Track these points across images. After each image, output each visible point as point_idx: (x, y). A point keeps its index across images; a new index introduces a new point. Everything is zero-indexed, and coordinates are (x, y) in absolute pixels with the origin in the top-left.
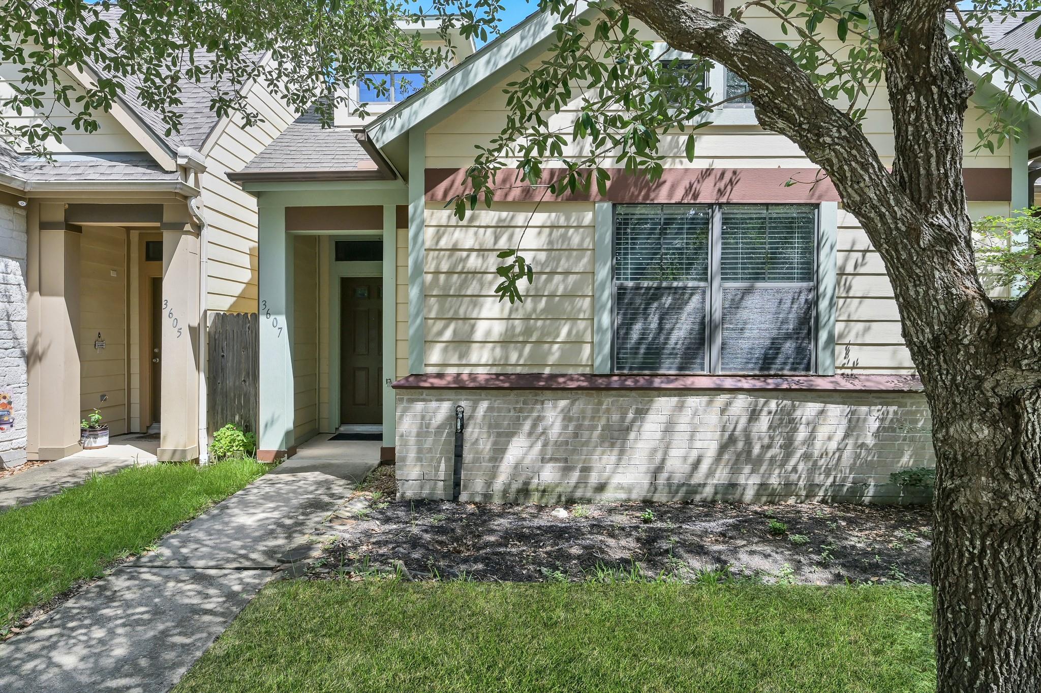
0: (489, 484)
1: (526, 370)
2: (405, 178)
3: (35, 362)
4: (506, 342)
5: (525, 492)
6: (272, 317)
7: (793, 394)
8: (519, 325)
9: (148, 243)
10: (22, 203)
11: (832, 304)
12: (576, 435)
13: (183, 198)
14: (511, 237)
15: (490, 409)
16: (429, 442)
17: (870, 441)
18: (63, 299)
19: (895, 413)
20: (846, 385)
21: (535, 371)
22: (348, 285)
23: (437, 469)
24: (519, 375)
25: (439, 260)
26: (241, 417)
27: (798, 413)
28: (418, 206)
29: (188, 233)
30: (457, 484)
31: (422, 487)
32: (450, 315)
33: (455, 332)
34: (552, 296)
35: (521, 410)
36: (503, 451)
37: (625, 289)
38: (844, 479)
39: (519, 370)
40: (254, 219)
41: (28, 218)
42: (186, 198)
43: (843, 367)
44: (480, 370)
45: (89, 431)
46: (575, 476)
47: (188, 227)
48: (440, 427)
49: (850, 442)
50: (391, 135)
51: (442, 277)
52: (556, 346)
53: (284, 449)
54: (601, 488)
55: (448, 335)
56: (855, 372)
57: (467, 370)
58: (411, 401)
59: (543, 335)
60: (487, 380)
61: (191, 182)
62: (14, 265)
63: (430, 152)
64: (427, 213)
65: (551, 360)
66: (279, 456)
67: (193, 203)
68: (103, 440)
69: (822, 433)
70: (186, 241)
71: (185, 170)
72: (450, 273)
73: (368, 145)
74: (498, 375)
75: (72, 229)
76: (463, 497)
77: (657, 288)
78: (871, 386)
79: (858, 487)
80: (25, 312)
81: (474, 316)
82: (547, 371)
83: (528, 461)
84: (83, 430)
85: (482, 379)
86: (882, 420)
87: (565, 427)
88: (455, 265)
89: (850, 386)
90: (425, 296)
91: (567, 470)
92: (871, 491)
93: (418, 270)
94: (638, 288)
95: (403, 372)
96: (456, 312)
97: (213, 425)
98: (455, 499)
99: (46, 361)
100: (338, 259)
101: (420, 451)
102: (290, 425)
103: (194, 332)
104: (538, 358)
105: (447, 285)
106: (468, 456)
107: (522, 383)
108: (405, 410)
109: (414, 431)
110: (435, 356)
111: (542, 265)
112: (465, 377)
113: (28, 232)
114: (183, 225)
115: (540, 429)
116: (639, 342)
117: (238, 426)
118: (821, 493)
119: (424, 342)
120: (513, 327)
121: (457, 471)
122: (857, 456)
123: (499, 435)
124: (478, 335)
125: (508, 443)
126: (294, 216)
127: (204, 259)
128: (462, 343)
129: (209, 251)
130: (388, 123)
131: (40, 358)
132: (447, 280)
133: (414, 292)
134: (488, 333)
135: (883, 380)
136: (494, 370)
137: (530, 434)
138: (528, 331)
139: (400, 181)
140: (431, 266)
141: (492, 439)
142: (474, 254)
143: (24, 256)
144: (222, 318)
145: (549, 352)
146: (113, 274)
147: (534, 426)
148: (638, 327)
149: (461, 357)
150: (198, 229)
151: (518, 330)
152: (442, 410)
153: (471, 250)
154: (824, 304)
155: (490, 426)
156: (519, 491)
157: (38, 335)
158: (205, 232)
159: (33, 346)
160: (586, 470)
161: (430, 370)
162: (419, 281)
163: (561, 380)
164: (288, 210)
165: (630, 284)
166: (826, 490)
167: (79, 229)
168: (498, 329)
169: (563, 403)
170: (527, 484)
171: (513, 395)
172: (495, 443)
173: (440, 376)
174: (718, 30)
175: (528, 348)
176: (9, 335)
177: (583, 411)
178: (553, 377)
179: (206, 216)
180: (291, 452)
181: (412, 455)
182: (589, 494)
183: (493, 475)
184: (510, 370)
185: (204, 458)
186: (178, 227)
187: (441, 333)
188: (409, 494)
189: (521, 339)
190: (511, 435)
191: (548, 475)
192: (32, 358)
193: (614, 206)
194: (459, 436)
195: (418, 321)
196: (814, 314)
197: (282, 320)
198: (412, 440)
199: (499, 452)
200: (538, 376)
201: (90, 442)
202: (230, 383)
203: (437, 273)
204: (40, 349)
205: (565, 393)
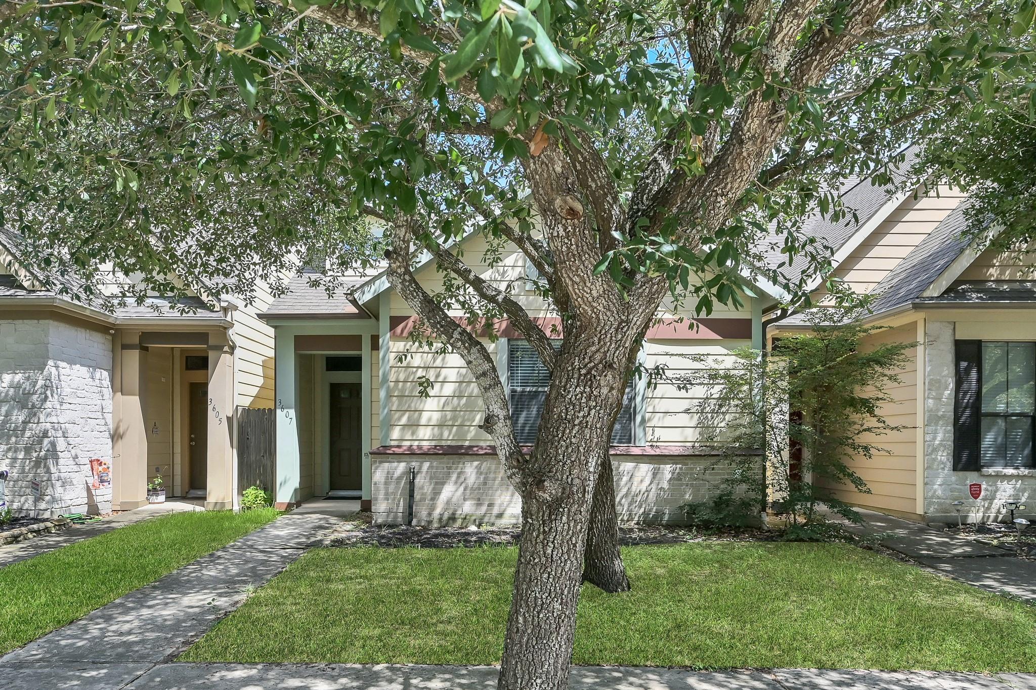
0: (430, 514)
1: (454, 443)
2: (377, 317)
3: (117, 439)
4: (441, 425)
5: (453, 518)
6: (286, 410)
7: (618, 457)
8: (449, 415)
9: (187, 357)
10: (112, 332)
11: (643, 400)
12: (485, 483)
13: (223, 329)
14: (444, 359)
15: (430, 467)
16: (391, 488)
17: (666, 485)
18: (137, 398)
19: (681, 469)
20: (651, 452)
21: (460, 444)
22: (335, 389)
23: (398, 505)
24: (449, 446)
25: (398, 373)
26: (261, 482)
27: (621, 468)
28: (385, 339)
29: (226, 352)
30: (411, 514)
31: (388, 516)
32: (405, 408)
33: (409, 418)
34: (470, 396)
35: (450, 468)
36: (439, 493)
37: (516, 391)
38: (650, 510)
39: (449, 443)
40: (272, 343)
41: (113, 342)
42: (225, 328)
43: (651, 441)
44: (425, 444)
45: (152, 492)
46: (484, 509)
47: (226, 349)
48: (399, 478)
49: (654, 486)
50: (368, 297)
51: (401, 384)
52: (472, 428)
53: (293, 501)
54: (500, 516)
55: (404, 420)
56: (658, 444)
57: (416, 443)
58: (381, 462)
59: (463, 421)
60: (429, 449)
61: (229, 318)
62: (105, 374)
63: (393, 305)
64: (391, 343)
65: (469, 437)
66: (290, 506)
67: (231, 332)
68: (162, 498)
69: (636, 480)
70: (225, 358)
71: (225, 310)
72: (405, 382)
73: (354, 302)
74: (436, 446)
75: (144, 349)
76: (414, 522)
77: (535, 392)
78: (666, 452)
79: (659, 514)
80: (111, 407)
81: (420, 408)
82: (467, 443)
83: (454, 500)
84: (149, 491)
85: (425, 449)
86: (673, 473)
87: (478, 478)
88: (408, 376)
89: (653, 453)
90: (389, 396)
91: (479, 504)
92: (666, 518)
93: (385, 380)
94: (523, 392)
95: (376, 446)
96: (409, 406)
97: (242, 488)
98: (410, 523)
99: (125, 439)
100: (328, 369)
101: (387, 494)
102: (297, 485)
103: (229, 420)
104: (461, 436)
105: (403, 389)
106: (417, 496)
107: (450, 451)
108: (376, 468)
109: (383, 480)
110: (396, 434)
111: (464, 376)
112: (415, 448)
113: (113, 351)
114: (223, 347)
115: (462, 479)
116: (525, 424)
117: (259, 487)
118: (636, 519)
119: (388, 425)
120: (446, 416)
121: (411, 507)
122: (658, 495)
123: (436, 483)
124: (423, 421)
125: (441, 489)
126: (301, 342)
127: (236, 370)
128: (413, 425)
129: (239, 365)
130: (366, 289)
131: (121, 437)
132: (403, 386)
133: (383, 394)
134: (430, 419)
135: (673, 448)
136: (433, 443)
137: (456, 483)
138: (454, 419)
139: (373, 320)
140: (392, 377)
141: (432, 486)
142: (420, 370)
143: (110, 368)
144: (247, 411)
145: (468, 431)
146: (163, 380)
147: (458, 477)
148: (524, 414)
149: (413, 434)
150: (233, 348)
151: (448, 417)
152: (401, 467)
153: (418, 367)
154: (638, 399)
155: (431, 478)
156: (449, 519)
157: (120, 421)
158: (237, 351)
159: (117, 429)
160: (491, 505)
161: (393, 443)
162: (385, 386)
163: (475, 449)
164: (297, 338)
165: (519, 389)
166: (640, 517)
167: (146, 349)
168: (436, 417)
169: (476, 463)
170: (454, 514)
171: (445, 459)
172: (434, 489)
173: (399, 447)
174: (496, 296)
175: (455, 428)
176: (103, 422)
177: (489, 468)
178: (470, 447)
179: (238, 341)
180: (298, 504)
181: (381, 496)
182: (492, 520)
183: (432, 508)
184: (443, 443)
185: (236, 508)
186: (219, 348)
187: (399, 419)
188: (380, 521)
189: (450, 423)
190: (443, 484)
191: (468, 507)
192: (116, 436)
193: (509, 340)
194: (412, 483)
195: (386, 411)
196: (633, 405)
197: (292, 413)
198: (382, 487)
199: (436, 493)
200: (461, 447)
201: (153, 499)
202: (253, 458)
203: (397, 382)
204: (121, 430)
205: (478, 457)
